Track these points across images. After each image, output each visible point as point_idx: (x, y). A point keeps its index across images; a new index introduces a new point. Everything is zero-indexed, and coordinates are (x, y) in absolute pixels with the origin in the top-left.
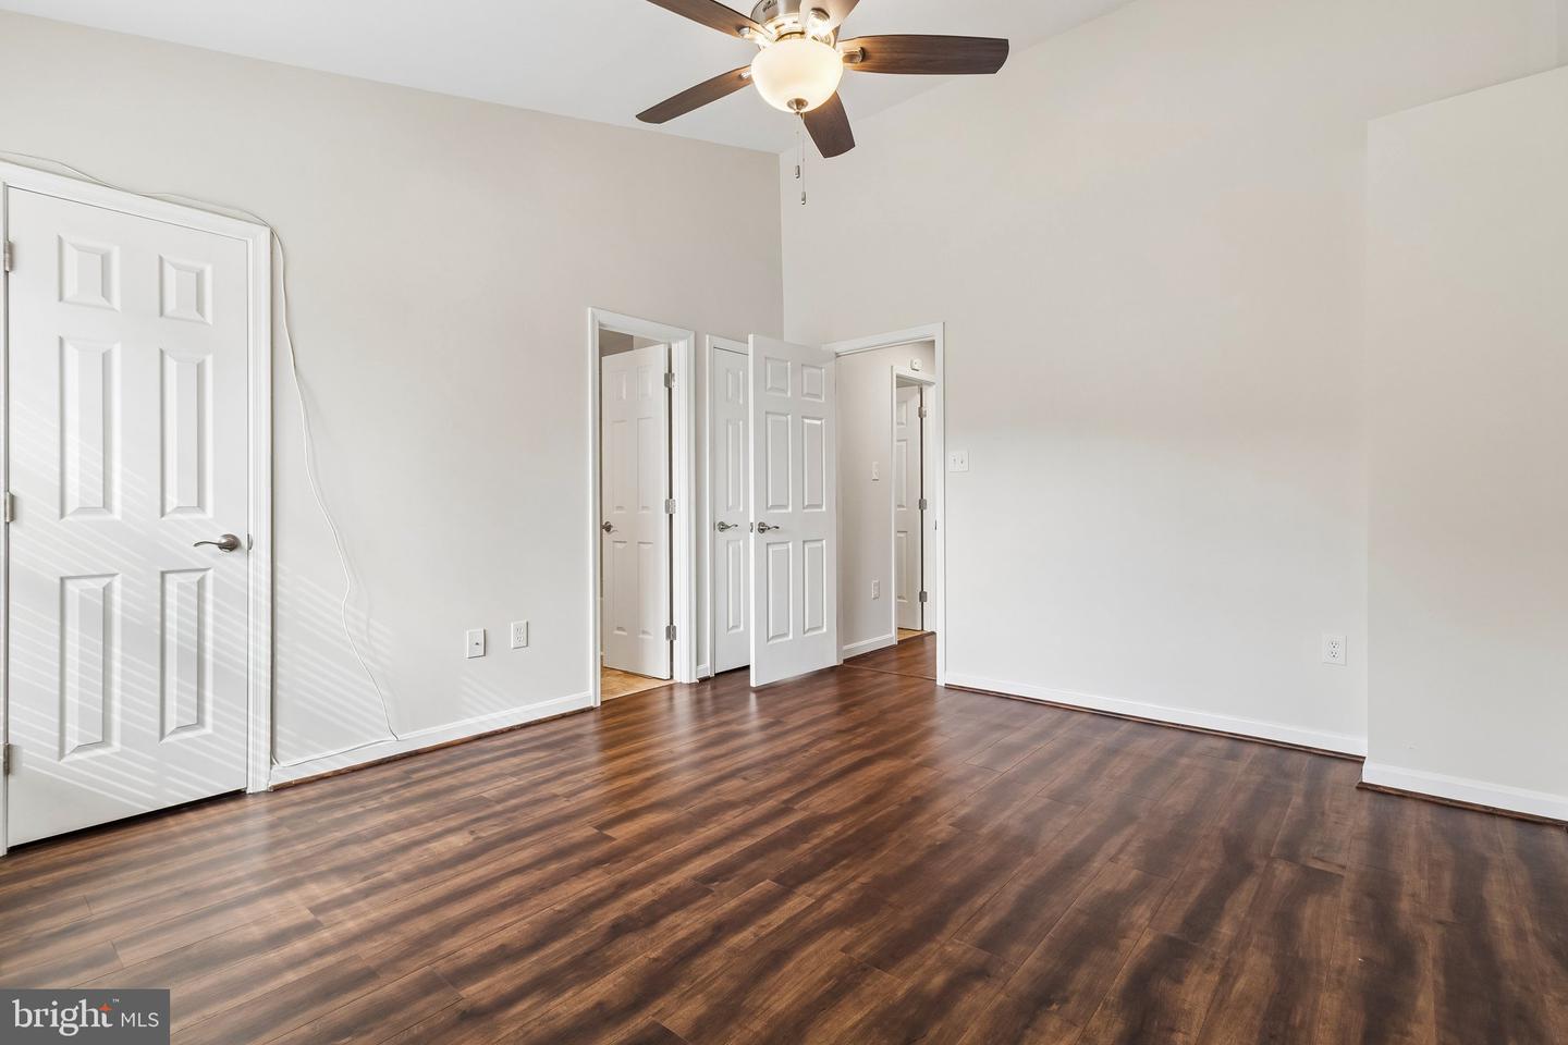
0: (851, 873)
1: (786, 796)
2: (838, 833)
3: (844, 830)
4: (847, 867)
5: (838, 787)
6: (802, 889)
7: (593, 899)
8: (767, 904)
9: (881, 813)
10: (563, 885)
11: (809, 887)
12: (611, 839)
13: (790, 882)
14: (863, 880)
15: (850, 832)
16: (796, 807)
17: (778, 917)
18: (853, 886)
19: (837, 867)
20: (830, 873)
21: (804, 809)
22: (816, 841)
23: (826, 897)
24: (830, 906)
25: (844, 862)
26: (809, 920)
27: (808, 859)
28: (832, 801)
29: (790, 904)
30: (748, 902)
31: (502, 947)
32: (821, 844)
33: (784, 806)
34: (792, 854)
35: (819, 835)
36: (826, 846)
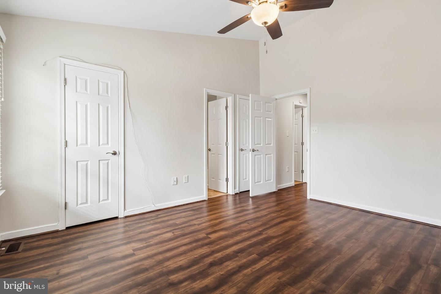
0: (280, 255)
1: (260, 229)
2: (276, 242)
4: (279, 253)
5: (276, 228)
6: (265, 258)
7: (205, 255)
8: (255, 262)
9: (290, 237)
10: (197, 250)
11: (267, 258)
12: (210, 238)
13: (262, 256)
14: (284, 257)
16: (263, 233)
17: (258, 266)
18: (281, 259)
19: (276, 252)
20: (274, 254)
21: (266, 234)
22: (270, 244)
23: (273, 261)
24: (274, 265)
25: (278, 251)
26: (267, 268)
27: (267, 249)
28: (274, 232)
29: (262, 263)
30: (249, 261)
31: (180, 266)
33: (260, 232)
34: (262, 247)
35: (270, 242)
36: (273, 246)
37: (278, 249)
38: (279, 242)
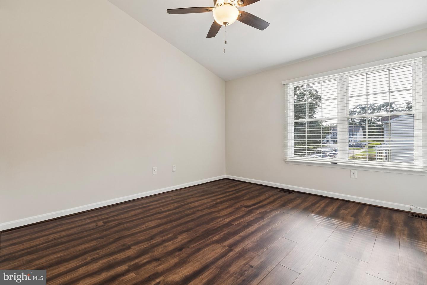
0: (214, 225)
1: (231, 254)
2: (215, 236)
3: (212, 238)
4: (215, 227)
6: (227, 222)
8: (234, 220)
9: (198, 243)
11: (224, 223)
13: (229, 224)
14: (212, 224)
15: (211, 237)
16: (228, 247)
17: (232, 218)
18: (214, 223)
19: (217, 227)
20: (219, 225)
21: (225, 246)
22: (222, 234)
23: (221, 221)
24: (221, 219)
25: (215, 228)
26: (225, 218)
27: (224, 229)
28: (214, 250)
29: (229, 220)
30: (238, 221)
32: (220, 233)
33: (232, 248)
34: (229, 230)
35: (221, 236)
36: (219, 232)
37: (215, 229)
38: (212, 237)
